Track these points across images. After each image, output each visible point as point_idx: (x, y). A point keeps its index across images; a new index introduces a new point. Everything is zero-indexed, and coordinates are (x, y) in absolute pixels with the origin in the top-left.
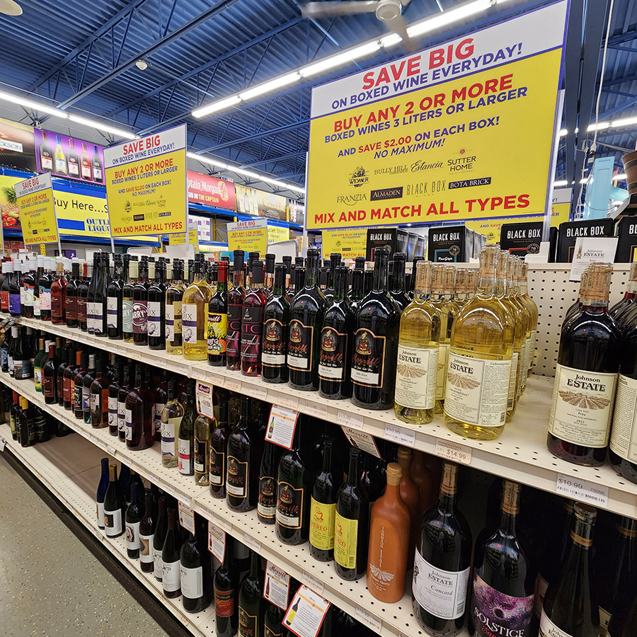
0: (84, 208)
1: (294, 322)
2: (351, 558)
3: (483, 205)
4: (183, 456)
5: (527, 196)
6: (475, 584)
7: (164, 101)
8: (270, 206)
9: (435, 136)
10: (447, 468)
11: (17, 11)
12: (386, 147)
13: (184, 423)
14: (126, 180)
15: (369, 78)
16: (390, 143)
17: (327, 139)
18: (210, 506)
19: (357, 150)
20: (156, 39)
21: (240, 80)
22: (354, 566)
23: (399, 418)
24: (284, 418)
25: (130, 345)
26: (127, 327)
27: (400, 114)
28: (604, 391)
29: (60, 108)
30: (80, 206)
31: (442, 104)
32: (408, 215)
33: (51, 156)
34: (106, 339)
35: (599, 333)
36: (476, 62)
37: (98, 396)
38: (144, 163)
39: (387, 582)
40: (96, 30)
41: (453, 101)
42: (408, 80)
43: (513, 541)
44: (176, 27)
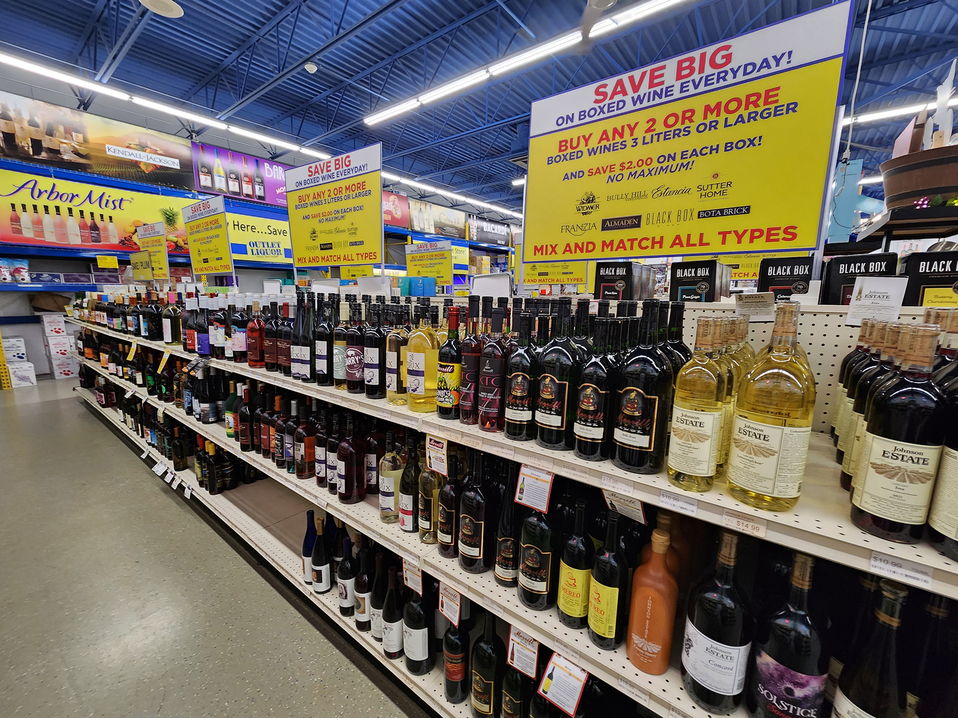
0: (246, 229)
1: (546, 377)
2: (610, 627)
3: (740, 238)
4: (405, 512)
5: (795, 228)
6: (759, 660)
7: (333, 107)
8: (447, 222)
9: (682, 158)
10: (727, 537)
11: (177, 12)
12: (622, 170)
13: (406, 477)
14: (311, 204)
15: (601, 90)
16: (627, 165)
17: (550, 161)
18: (441, 566)
19: (586, 173)
20: (327, 38)
21: (419, 81)
22: (613, 636)
23: (674, 484)
24: (537, 479)
25: (343, 392)
26: (339, 373)
27: (639, 133)
28: (927, 464)
29: (219, 119)
30: (242, 227)
31: (691, 121)
32: (647, 247)
33: (210, 172)
34: (315, 385)
35: (922, 402)
36: (735, 73)
37: (303, 445)
38: (332, 186)
39: (654, 653)
40: (258, 28)
41: (705, 117)
42: (650, 93)
43: (804, 616)
44: (350, 23)
